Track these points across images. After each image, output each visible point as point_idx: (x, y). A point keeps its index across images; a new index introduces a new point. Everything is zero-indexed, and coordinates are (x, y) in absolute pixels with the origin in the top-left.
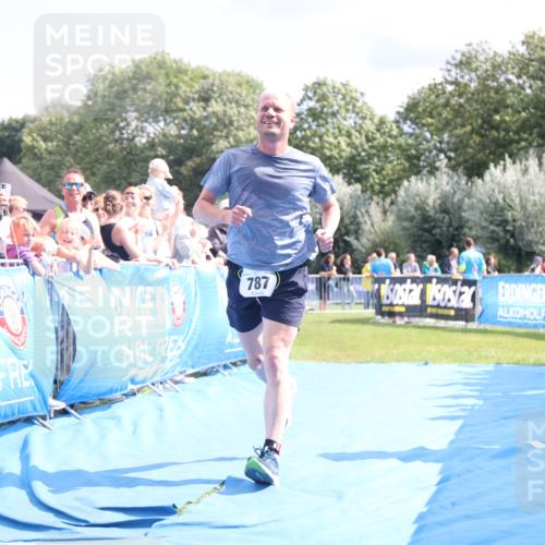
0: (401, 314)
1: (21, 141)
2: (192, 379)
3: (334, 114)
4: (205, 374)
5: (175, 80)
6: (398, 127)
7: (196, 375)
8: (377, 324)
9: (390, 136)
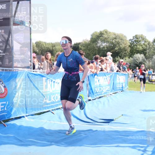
0: (154, 82)
1: (78, 47)
2: (114, 94)
3: (140, 41)
4: (116, 93)
5: (109, 34)
6: (153, 44)
7: (114, 93)
8: (149, 83)
9: (151, 45)
